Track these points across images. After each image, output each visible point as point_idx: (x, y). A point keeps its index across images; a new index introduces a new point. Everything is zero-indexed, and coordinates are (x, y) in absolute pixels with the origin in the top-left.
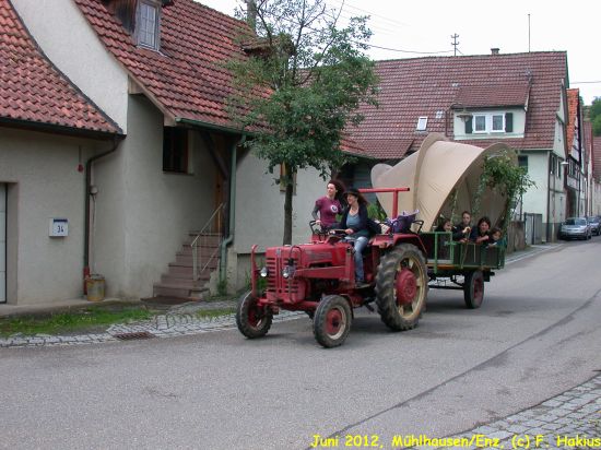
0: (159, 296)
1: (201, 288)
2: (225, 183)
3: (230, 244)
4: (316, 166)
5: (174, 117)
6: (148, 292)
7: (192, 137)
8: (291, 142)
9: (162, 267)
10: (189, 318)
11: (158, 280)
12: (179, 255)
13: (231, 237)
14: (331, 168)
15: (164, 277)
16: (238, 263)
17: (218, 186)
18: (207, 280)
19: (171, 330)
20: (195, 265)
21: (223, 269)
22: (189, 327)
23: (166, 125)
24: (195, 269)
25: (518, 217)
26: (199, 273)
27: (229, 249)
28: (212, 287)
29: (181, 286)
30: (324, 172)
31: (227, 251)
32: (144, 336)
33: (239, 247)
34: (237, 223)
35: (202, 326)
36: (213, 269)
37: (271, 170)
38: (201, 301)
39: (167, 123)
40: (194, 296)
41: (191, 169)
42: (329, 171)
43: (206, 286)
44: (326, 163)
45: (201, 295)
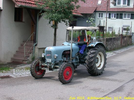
0: (13, 62)
1: (26, 59)
2: (35, 25)
3: (36, 45)
4: (64, 21)
5: (18, 5)
6: (9, 60)
7: (24, 11)
8: (56, 14)
9: (14, 52)
10: (23, 70)
11: (12, 56)
12: (19, 48)
13: (36, 42)
14: (69, 22)
15: (15, 55)
16: (39, 51)
17: (33, 26)
18: (29, 57)
19: (17, 75)
20: (25, 52)
21: (34, 53)
22: (23, 74)
23: (15, 7)
24: (25, 53)
25: (130, 34)
26: (26, 54)
27: (36, 47)
28: (30, 59)
29: (20, 58)
30: (67, 23)
31: (35, 47)
32: (8, 77)
33: (39, 46)
34: (38, 38)
35: (27, 73)
36: (30, 53)
37: (50, 23)
38: (26, 64)
39: (16, 7)
40: (24, 62)
41: (24, 20)
42: (68, 23)
43: (28, 58)
44: (67, 20)
45: (26, 62)
